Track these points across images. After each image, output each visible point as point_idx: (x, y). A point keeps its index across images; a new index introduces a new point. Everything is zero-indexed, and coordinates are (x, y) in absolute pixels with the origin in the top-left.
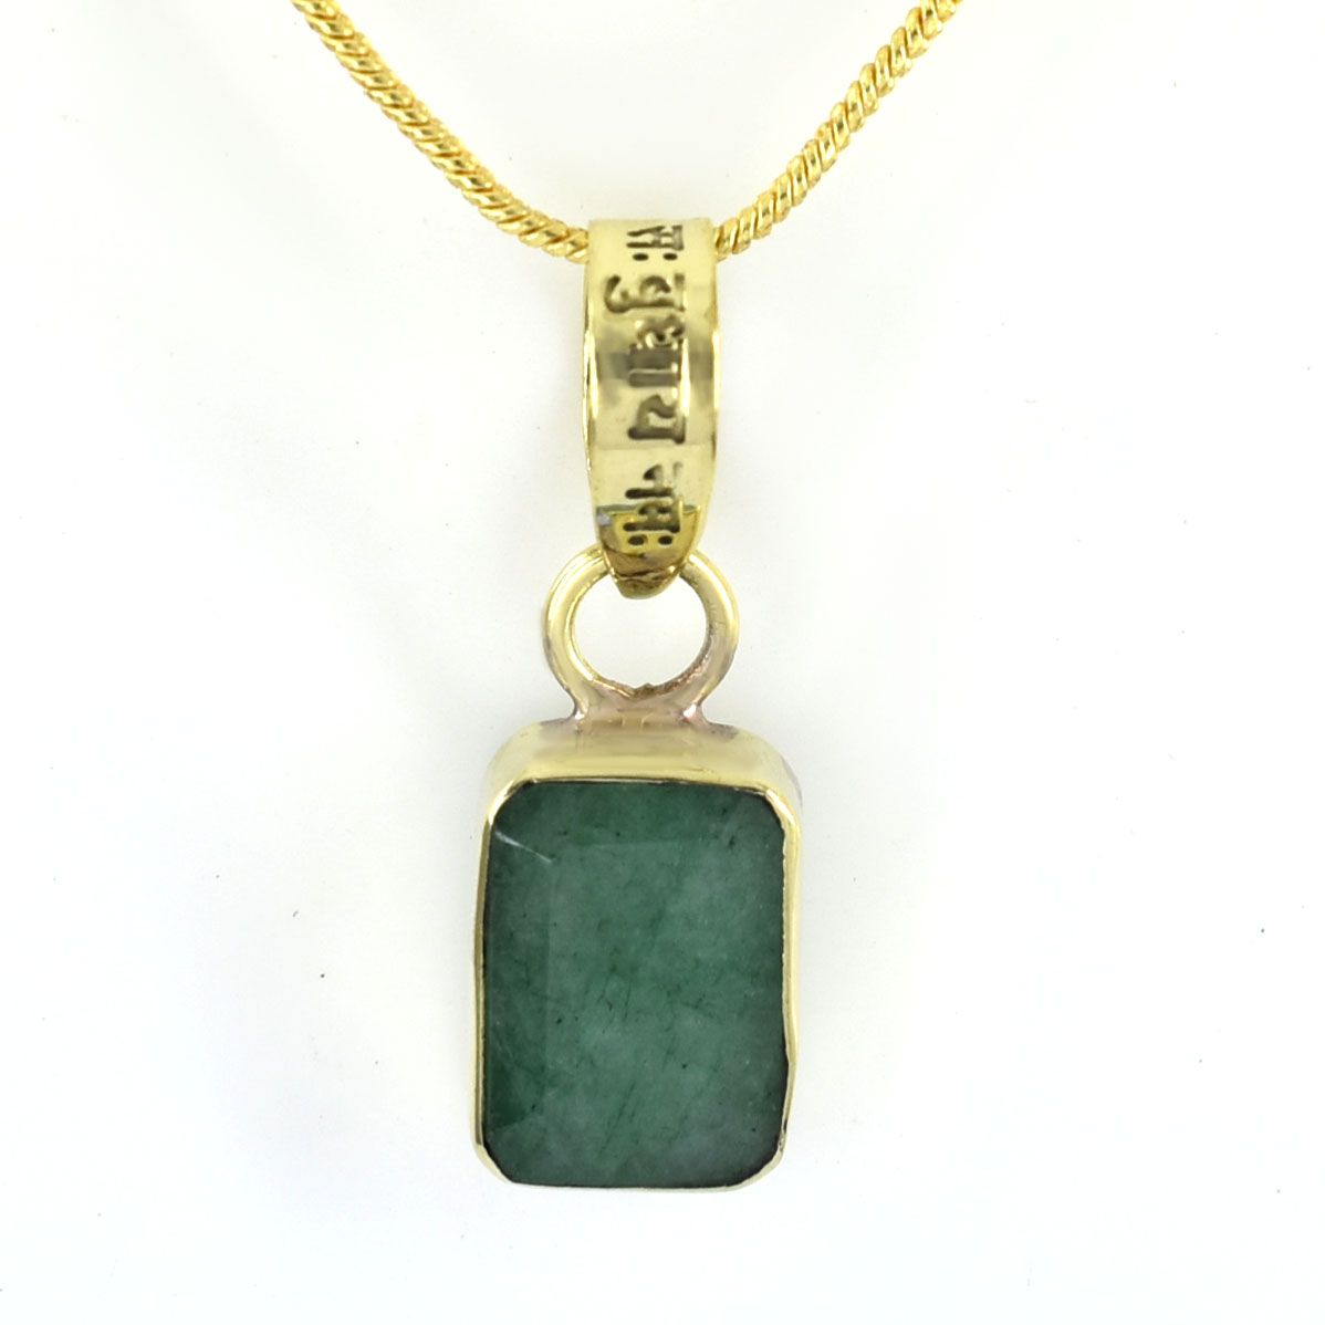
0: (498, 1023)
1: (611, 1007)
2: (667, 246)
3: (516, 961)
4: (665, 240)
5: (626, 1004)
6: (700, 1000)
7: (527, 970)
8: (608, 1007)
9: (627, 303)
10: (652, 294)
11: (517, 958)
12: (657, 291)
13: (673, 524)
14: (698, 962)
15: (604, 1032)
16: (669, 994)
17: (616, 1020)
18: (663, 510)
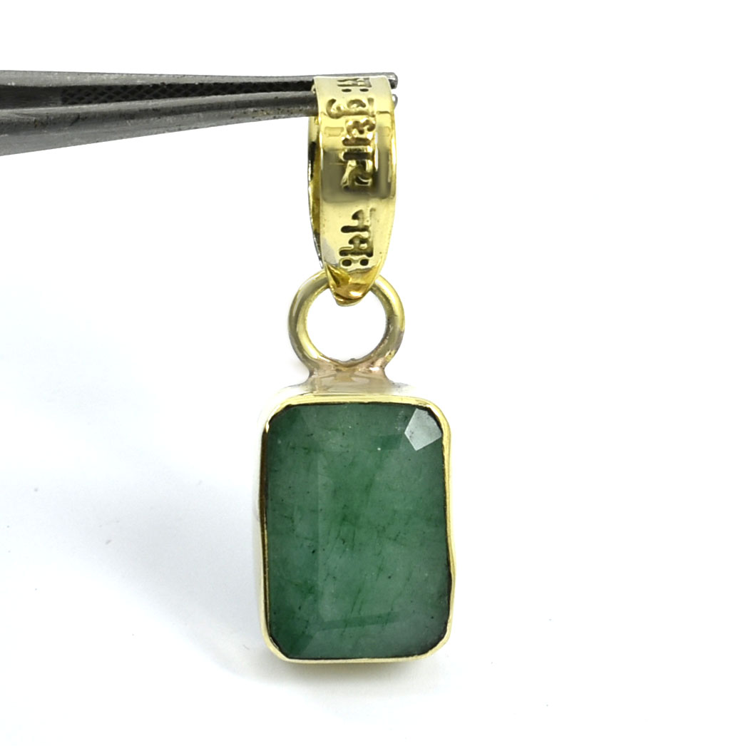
0: (276, 557)
1: (344, 542)
2: (361, 86)
3: (286, 517)
4: (359, 84)
5: (353, 540)
6: (397, 536)
7: (293, 522)
8: (342, 542)
9: (340, 113)
10: (355, 108)
11: (286, 515)
12: (358, 107)
13: (369, 251)
14: (395, 512)
15: (340, 557)
16: (378, 532)
17: (347, 549)
18: (363, 241)
